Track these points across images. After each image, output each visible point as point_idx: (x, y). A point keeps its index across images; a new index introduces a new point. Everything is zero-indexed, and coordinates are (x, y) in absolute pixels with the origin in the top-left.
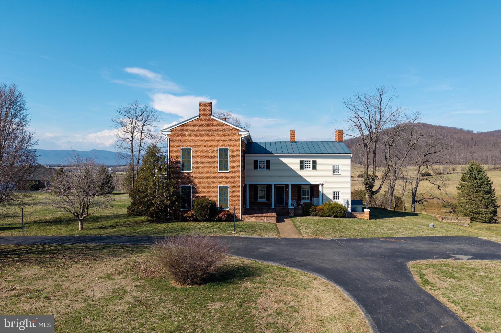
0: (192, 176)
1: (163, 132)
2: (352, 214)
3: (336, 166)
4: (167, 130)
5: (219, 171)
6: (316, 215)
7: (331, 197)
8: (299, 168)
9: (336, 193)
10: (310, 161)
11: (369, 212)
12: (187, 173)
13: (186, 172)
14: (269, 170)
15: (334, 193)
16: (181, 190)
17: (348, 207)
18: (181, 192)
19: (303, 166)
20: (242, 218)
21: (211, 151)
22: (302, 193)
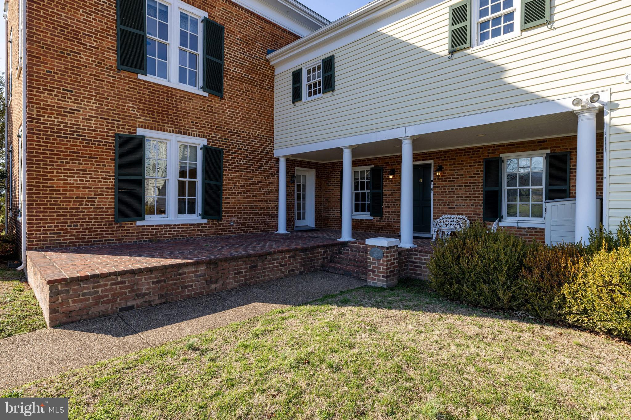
14: (331, 93)
19: (465, 29)
22: (508, 186)
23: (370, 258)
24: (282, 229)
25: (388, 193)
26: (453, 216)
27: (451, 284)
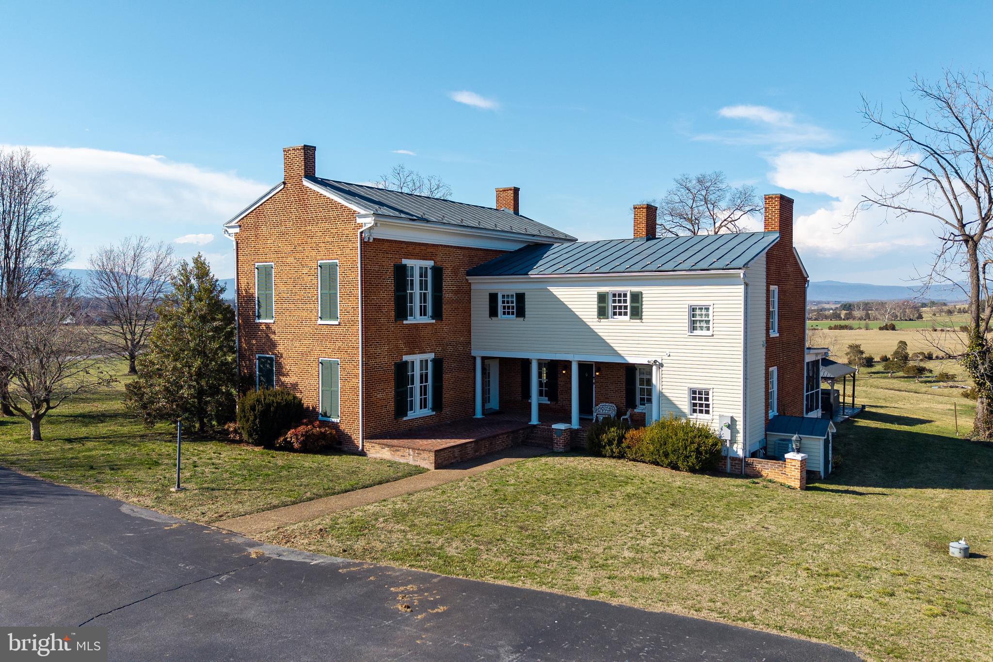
0: (274, 333)
1: (227, 229)
2: (748, 465)
3: (700, 309)
4: (233, 224)
5: (320, 322)
6: (621, 456)
7: (684, 405)
8: (596, 313)
9: (700, 393)
10: (625, 295)
11: (799, 464)
12: (266, 324)
13: (264, 323)
14: (522, 319)
15: (694, 392)
16: (257, 364)
17: (733, 441)
18: (257, 370)
19: (604, 308)
20: (363, 446)
21: (305, 271)
22: (640, 385)
23: (555, 436)
24: (479, 415)
25: (562, 383)
26: (607, 404)
27: (595, 447)
